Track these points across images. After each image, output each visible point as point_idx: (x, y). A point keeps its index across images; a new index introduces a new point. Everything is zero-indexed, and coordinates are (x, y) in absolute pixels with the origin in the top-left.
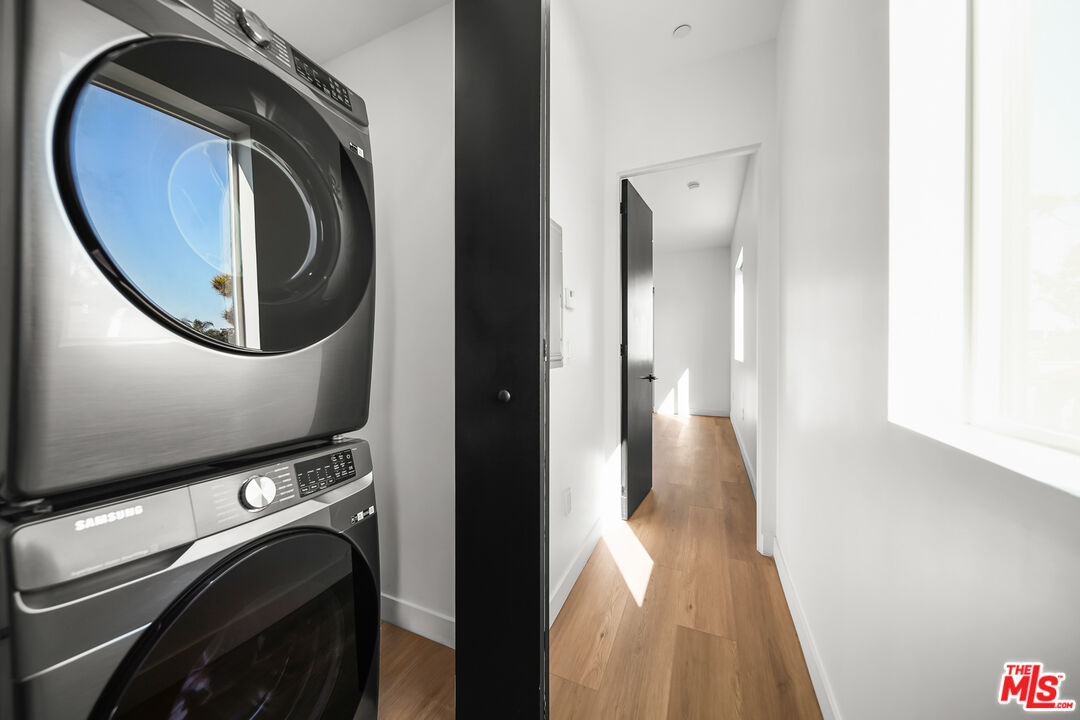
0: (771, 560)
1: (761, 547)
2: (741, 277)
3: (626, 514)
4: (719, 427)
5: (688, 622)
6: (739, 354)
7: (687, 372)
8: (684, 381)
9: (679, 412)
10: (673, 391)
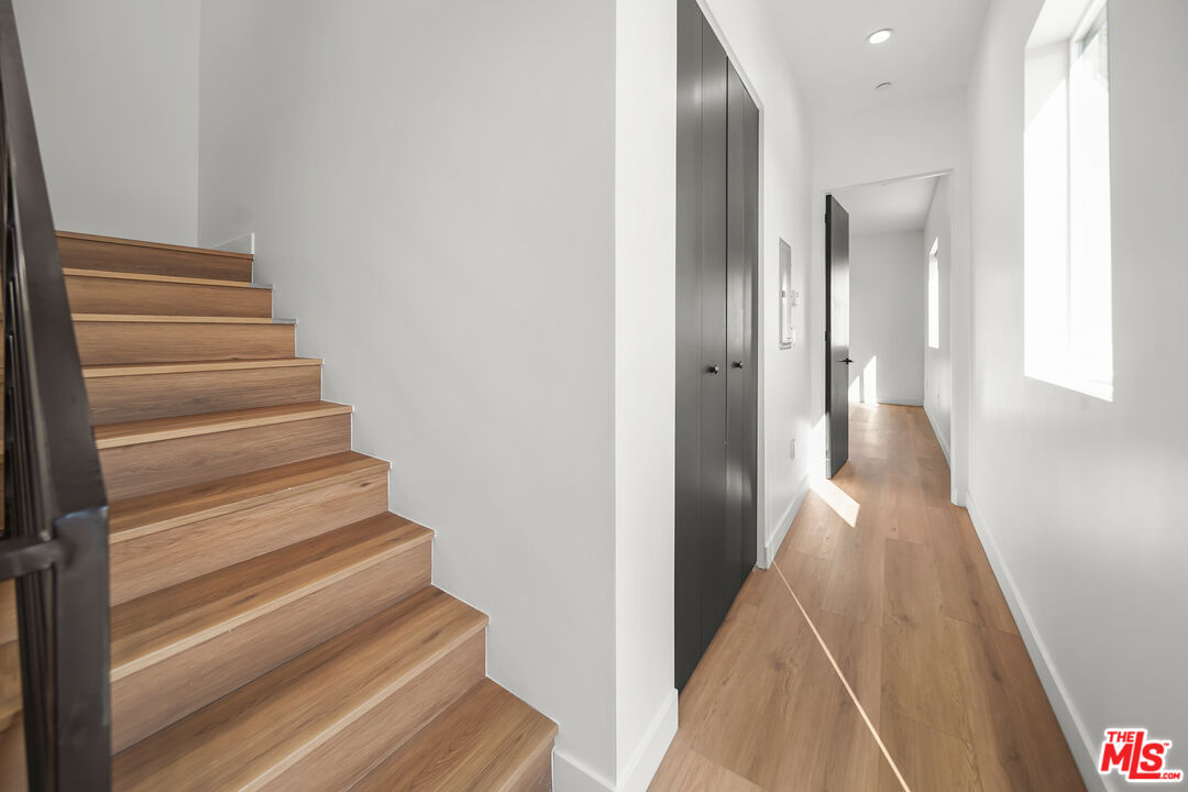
0: (964, 509)
1: (954, 500)
2: (936, 263)
3: (829, 474)
4: (910, 416)
5: (894, 536)
6: (934, 340)
7: (874, 359)
8: (871, 369)
9: (866, 400)
10: (858, 378)
